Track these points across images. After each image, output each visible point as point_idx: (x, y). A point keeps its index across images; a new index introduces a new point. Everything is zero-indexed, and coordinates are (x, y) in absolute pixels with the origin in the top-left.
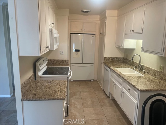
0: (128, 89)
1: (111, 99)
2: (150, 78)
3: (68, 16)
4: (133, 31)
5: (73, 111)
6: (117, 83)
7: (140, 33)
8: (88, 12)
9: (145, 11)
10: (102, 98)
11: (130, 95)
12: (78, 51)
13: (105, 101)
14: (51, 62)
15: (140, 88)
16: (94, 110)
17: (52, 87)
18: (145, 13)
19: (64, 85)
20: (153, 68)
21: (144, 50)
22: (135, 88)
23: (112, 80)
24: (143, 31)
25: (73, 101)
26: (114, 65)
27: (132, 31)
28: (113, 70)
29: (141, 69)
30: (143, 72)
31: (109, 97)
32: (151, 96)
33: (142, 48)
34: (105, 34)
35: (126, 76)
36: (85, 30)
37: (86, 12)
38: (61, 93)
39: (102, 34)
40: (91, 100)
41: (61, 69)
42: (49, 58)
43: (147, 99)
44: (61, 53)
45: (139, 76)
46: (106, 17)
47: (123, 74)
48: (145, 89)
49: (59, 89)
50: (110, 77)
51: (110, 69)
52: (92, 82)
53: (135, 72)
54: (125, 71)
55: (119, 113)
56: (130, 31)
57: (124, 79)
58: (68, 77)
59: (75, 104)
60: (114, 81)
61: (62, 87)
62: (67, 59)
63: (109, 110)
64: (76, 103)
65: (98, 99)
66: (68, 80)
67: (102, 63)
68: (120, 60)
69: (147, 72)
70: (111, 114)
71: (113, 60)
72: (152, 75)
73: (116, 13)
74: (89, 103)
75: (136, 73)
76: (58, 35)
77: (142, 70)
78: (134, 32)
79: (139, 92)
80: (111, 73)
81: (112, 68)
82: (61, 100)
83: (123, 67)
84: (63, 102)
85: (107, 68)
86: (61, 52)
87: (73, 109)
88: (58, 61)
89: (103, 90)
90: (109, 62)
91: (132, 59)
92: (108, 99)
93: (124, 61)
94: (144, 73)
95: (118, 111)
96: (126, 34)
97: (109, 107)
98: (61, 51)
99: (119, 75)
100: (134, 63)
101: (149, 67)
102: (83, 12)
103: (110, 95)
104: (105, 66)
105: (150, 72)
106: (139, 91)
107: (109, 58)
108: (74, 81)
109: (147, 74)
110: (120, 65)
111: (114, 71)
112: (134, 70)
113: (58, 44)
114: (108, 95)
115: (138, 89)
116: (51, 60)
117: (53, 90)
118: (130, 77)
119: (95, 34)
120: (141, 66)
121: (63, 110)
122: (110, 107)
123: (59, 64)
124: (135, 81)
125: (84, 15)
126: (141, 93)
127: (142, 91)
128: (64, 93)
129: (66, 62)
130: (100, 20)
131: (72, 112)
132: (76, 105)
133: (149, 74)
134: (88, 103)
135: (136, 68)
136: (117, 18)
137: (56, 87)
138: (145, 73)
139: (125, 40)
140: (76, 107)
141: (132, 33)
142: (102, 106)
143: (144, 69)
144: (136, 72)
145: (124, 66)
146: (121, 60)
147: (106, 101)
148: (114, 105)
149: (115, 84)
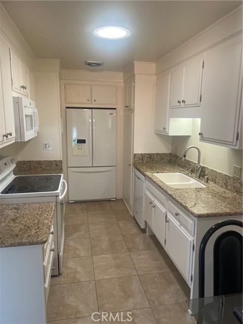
0: (177, 214)
1: (147, 234)
2: (217, 191)
3: (58, 74)
4: (184, 101)
5: (71, 264)
6: (156, 202)
7: (196, 105)
8: (99, 65)
9: (203, 64)
10: (132, 233)
11: (180, 225)
12: (83, 141)
13: (137, 239)
14: (25, 166)
15: (196, 211)
16: (114, 259)
17: (21, 219)
18: (203, 67)
19: (48, 212)
20: (222, 172)
21: (203, 138)
22: (188, 210)
23: (147, 198)
24: (201, 101)
25: (72, 243)
26: (152, 168)
27: (181, 102)
28: (150, 178)
29: (201, 173)
30: (206, 180)
31: (144, 231)
32: (215, 225)
33: (200, 134)
34: (134, 109)
35: (172, 188)
36: (95, 101)
37: (94, 66)
38: (38, 230)
39: (129, 109)
40: (109, 240)
41: (48, 179)
42: (21, 157)
43: (208, 232)
44: (46, 148)
45: (197, 188)
46: (134, 75)
47: (167, 185)
48: (206, 212)
49: (36, 222)
50: (145, 191)
51: (145, 175)
52: (112, 204)
53: (190, 180)
54: (172, 179)
55: (163, 262)
56: (179, 102)
57: (169, 195)
58: (57, 196)
59: (76, 249)
60: (153, 199)
61: (43, 217)
62: (59, 160)
63: (143, 257)
64: (79, 247)
65: (124, 236)
66: (57, 202)
67: (130, 165)
68: (163, 159)
69: (211, 180)
70: (146, 265)
71: (150, 158)
72: (220, 185)
73: (152, 67)
74: (105, 245)
75: (193, 182)
76: (36, 110)
77: (203, 176)
78: (186, 103)
79: (196, 219)
80: (146, 184)
81: (148, 174)
82: (38, 244)
83: (169, 171)
84: (43, 248)
85: (139, 174)
86: (46, 145)
87: (72, 261)
88: (41, 164)
89: (134, 217)
90: (143, 163)
91: (185, 156)
92: (142, 235)
93: (172, 159)
94: (207, 182)
95: (161, 257)
96: (172, 108)
97: (144, 250)
98: (45, 142)
99: (160, 187)
100: (188, 162)
101: (215, 170)
102: (89, 64)
103: (146, 228)
104: (136, 171)
105: (217, 179)
106: (195, 216)
107: (143, 155)
108: (76, 202)
109: (211, 184)
110: (164, 168)
111: (150, 180)
112: (189, 176)
113: (36, 128)
114: (143, 227)
115: (192, 214)
116: (25, 162)
117: (22, 224)
118: (180, 191)
119: (115, 109)
120: (200, 169)
121: (44, 266)
122: (147, 251)
123: (43, 171)
124: (188, 197)
125: (91, 71)
126: (198, 220)
127: (200, 217)
128: (45, 229)
129: (57, 165)
130: (124, 82)
131: (69, 267)
132: (77, 252)
133: (215, 183)
134: (103, 246)
135: (192, 171)
136: (155, 77)
137: (30, 217)
138: (209, 181)
139: (171, 119)
140: (78, 255)
141: (183, 106)
142: (129, 250)
143: (206, 174)
144: (192, 179)
145: (172, 169)
146: (166, 157)
147: (139, 240)
148: (153, 246)
149: (153, 204)
